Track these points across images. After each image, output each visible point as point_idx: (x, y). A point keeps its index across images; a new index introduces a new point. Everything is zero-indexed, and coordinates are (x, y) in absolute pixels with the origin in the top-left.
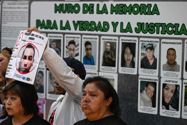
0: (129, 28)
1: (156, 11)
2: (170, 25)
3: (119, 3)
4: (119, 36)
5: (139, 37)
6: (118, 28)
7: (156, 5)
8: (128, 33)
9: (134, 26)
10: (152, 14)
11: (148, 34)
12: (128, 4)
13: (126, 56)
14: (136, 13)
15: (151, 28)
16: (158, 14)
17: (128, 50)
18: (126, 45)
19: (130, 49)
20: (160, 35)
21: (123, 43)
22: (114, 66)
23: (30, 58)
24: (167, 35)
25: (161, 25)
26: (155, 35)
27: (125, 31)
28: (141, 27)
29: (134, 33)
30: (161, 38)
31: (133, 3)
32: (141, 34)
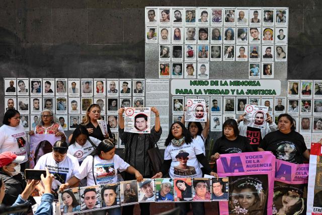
0: (242, 92)
1: (258, 84)
2: (266, 90)
3: (235, 80)
4: (236, 96)
5: (248, 96)
6: (235, 92)
7: (258, 81)
8: (242, 95)
9: (245, 91)
10: (256, 85)
11: (254, 95)
12: (241, 81)
13: (241, 106)
14: (246, 85)
15: (255, 92)
16: (260, 85)
17: (242, 103)
18: (240, 101)
19: (244, 102)
20: (261, 95)
21: (238, 100)
22: (233, 110)
23: (202, 111)
24: (265, 95)
25: (261, 90)
26: (258, 95)
27: (240, 94)
28: (249, 92)
29: (245, 95)
30: (261, 97)
31: (244, 80)
32: (250, 95)
